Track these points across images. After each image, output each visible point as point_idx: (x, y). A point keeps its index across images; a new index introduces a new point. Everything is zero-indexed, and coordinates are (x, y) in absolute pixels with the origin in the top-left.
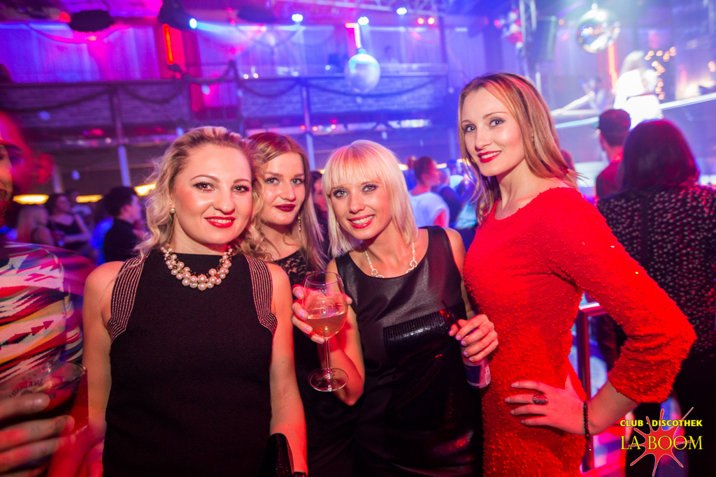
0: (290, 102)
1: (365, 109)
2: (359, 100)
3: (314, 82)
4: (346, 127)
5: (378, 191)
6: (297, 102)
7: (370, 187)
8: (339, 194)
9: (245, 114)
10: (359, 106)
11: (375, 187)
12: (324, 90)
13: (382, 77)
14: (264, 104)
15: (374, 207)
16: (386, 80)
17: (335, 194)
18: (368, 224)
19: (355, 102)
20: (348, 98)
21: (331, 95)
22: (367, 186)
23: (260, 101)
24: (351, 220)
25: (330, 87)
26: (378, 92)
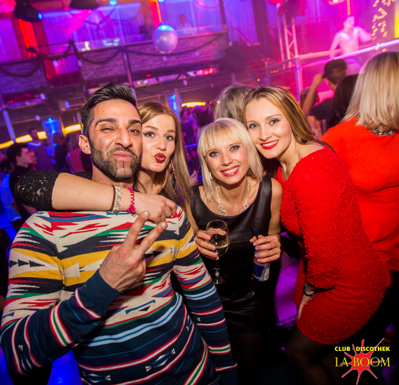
0: (116, 66)
1: (170, 65)
2: (165, 59)
3: (131, 49)
4: (157, 80)
5: (241, 149)
6: (121, 65)
7: (235, 147)
8: (213, 155)
9: (86, 78)
10: (165, 63)
11: (238, 147)
12: (140, 54)
13: (179, 39)
14: (98, 69)
15: (239, 160)
16: (182, 41)
17: (211, 155)
18: (236, 173)
19: (162, 60)
20: (156, 58)
21: (145, 57)
22: (233, 147)
23: (95, 67)
24: (222, 171)
25: (142, 51)
26: (177, 51)
